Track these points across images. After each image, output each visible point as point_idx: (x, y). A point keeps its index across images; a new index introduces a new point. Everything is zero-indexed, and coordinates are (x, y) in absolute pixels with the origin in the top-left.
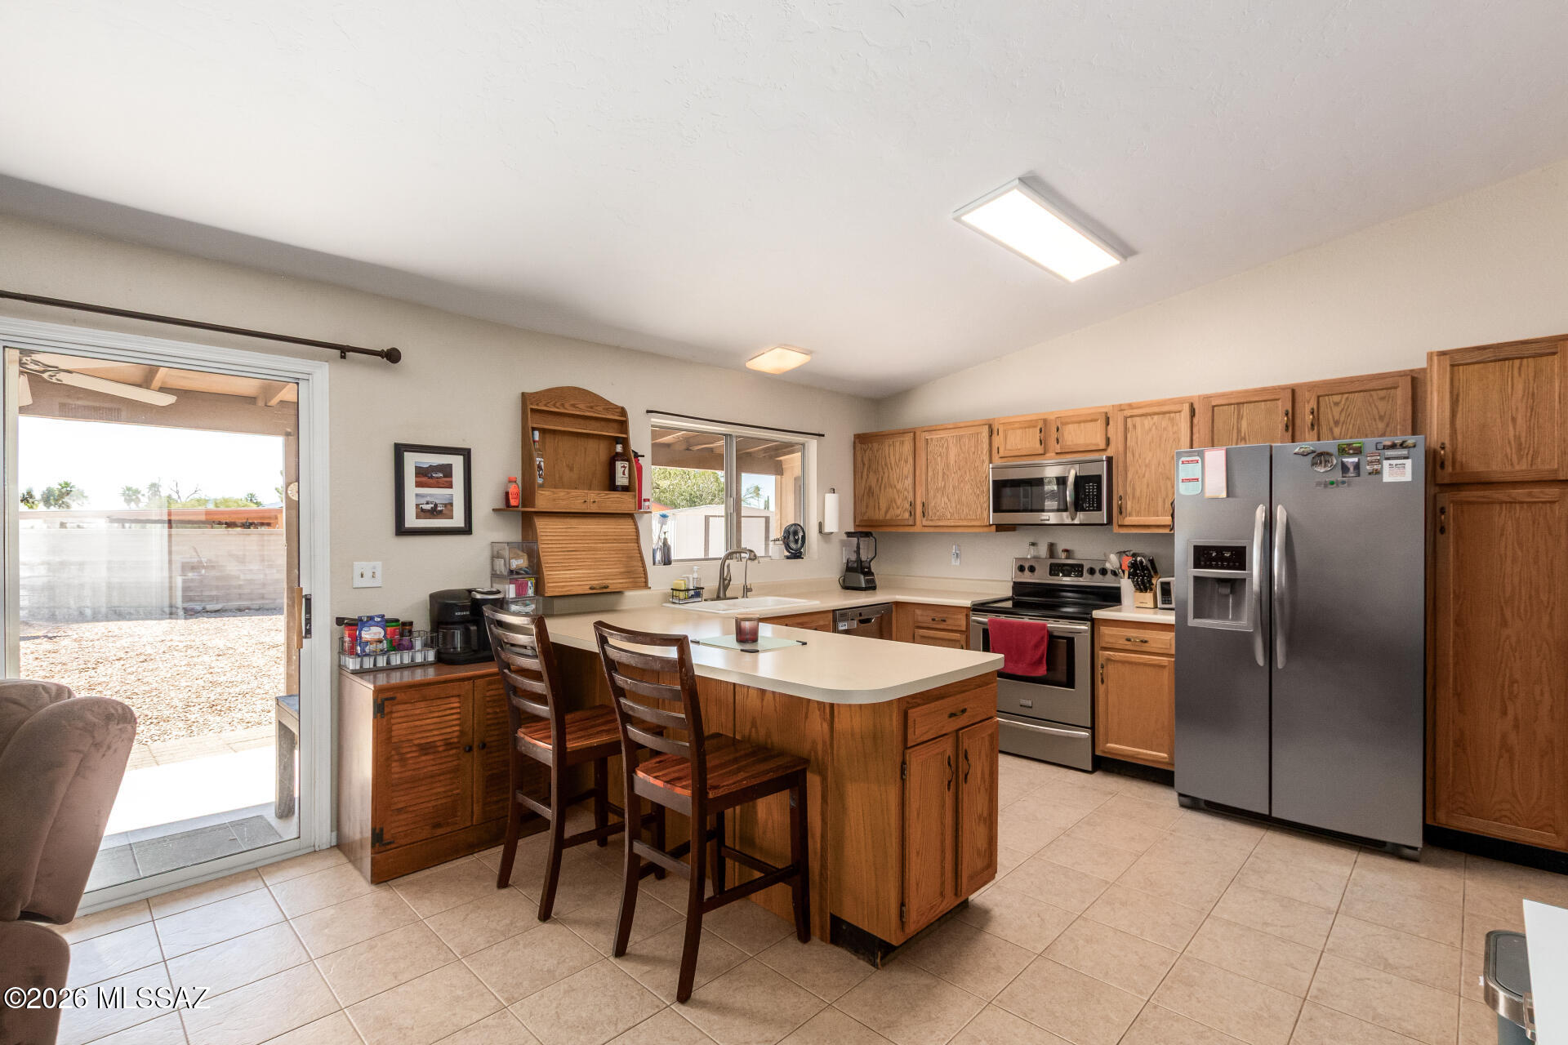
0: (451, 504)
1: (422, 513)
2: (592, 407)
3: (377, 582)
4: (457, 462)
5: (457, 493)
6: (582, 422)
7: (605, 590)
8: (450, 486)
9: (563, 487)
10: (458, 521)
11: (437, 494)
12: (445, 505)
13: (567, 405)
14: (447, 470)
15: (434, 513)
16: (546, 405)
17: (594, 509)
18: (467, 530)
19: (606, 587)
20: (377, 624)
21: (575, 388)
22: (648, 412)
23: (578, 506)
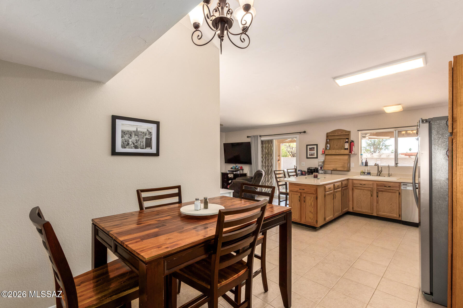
0: (314, 154)
1: (310, 155)
2: (342, 133)
3: (304, 165)
4: (315, 147)
5: (315, 152)
6: (340, 136)
7: (336, 170)
8: (314, 151)
9: (335, 149)
10: (315, 156)
11: (312, 152)
12: (313, 154)
13: (336, 133)
14: (314, 148)
15: (312, 155)
16: (332, 134)
17: (338, 153)
18: (317, 158)
19: (337, 169)
20: (300, 171)
21: (339, 129)
22: (358, 131)
23: (334, 153)
